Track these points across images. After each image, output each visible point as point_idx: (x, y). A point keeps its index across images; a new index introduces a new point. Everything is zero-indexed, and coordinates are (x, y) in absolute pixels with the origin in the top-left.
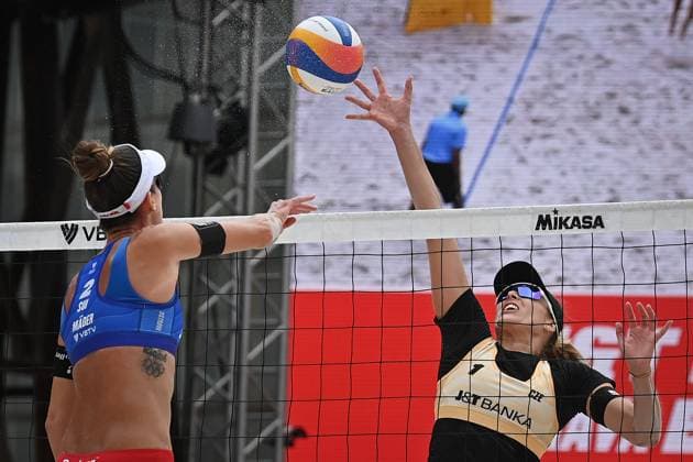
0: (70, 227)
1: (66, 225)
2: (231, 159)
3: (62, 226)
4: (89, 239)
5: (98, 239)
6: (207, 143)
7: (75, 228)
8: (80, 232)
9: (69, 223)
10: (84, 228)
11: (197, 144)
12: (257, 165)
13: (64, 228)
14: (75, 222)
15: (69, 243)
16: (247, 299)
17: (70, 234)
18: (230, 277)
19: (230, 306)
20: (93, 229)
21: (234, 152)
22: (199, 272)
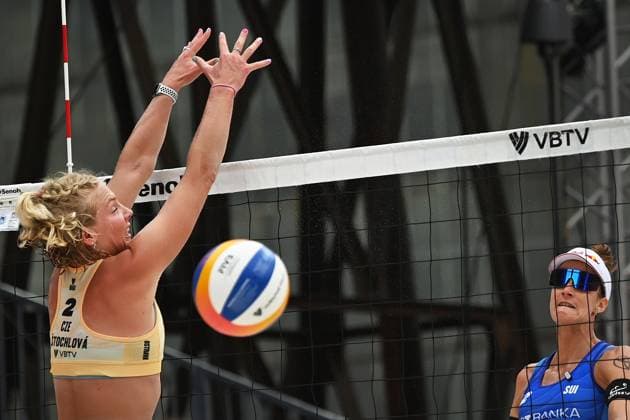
0: (519, 135)
1: (515, 133)
2: (588, 59)
3: (511, 135)
4: (542, 146)
5: (552, 146)
6: (562, 43)
7: (526, 136)
8: (532, 140)
9: (518, 131)
10: (535, 135)
11: (553, 44)
12: (617, 63)
13: (513, 137)
14: (525, 130)
15: (520, 153)
16: (620, 209)
17: (520, 143)
18: (598, 185)
19: (601, 218)
20: (546, 135)
21: (592, 50)
22: (564, 183)
